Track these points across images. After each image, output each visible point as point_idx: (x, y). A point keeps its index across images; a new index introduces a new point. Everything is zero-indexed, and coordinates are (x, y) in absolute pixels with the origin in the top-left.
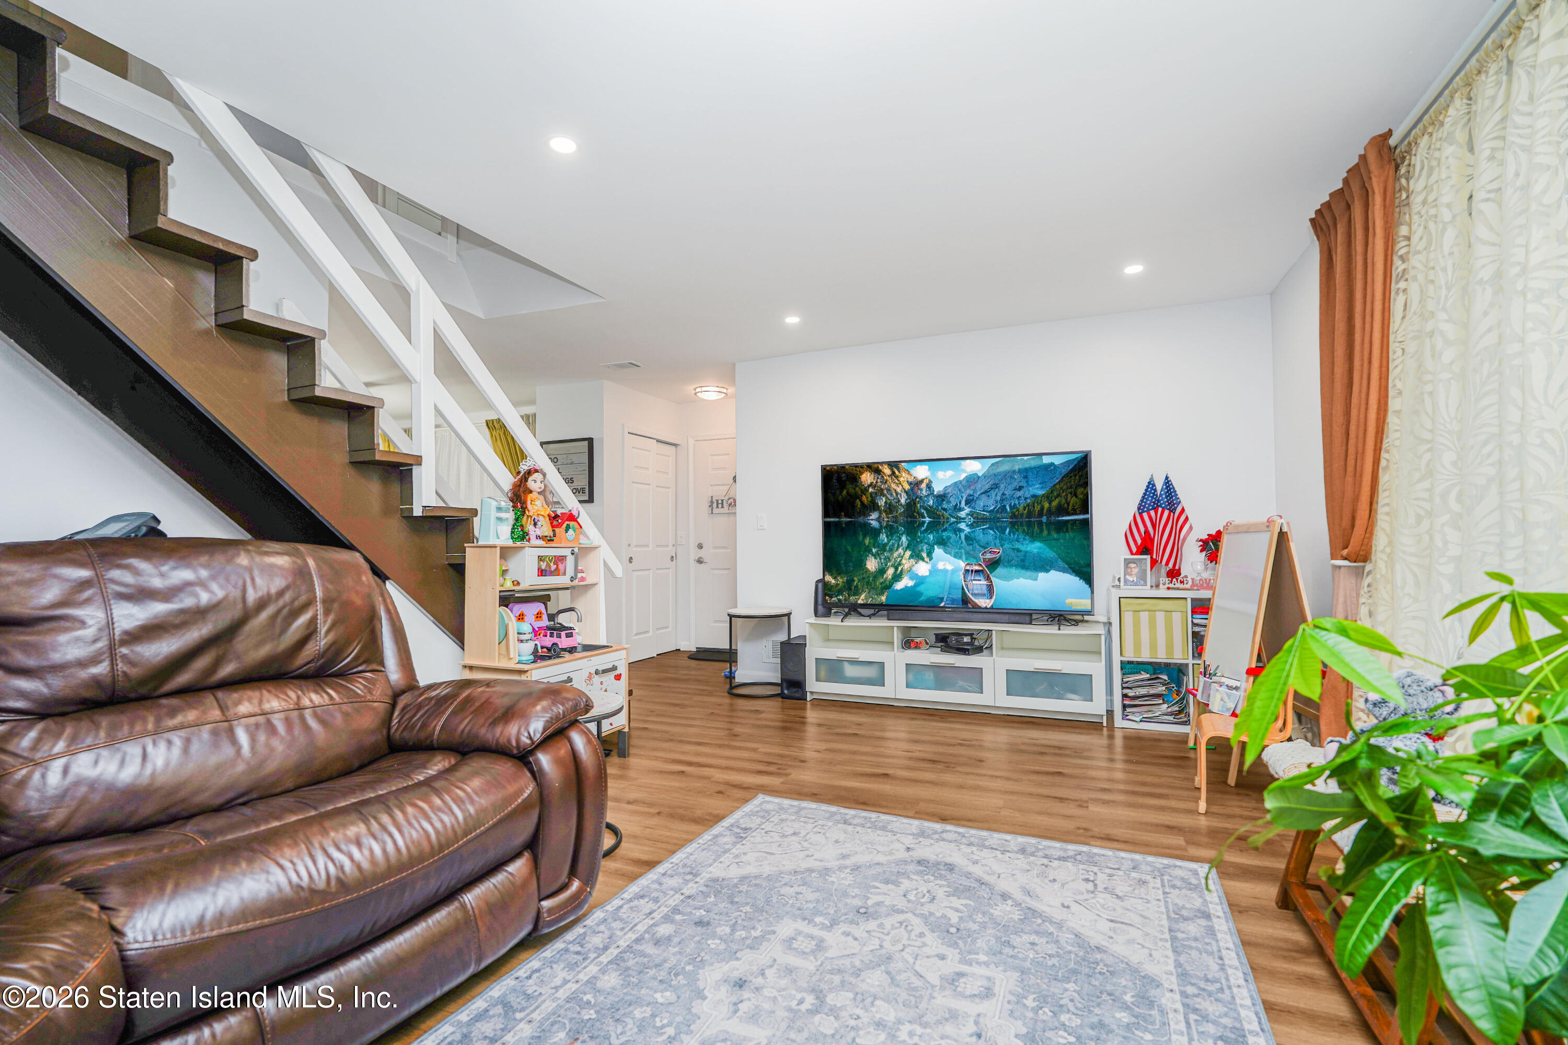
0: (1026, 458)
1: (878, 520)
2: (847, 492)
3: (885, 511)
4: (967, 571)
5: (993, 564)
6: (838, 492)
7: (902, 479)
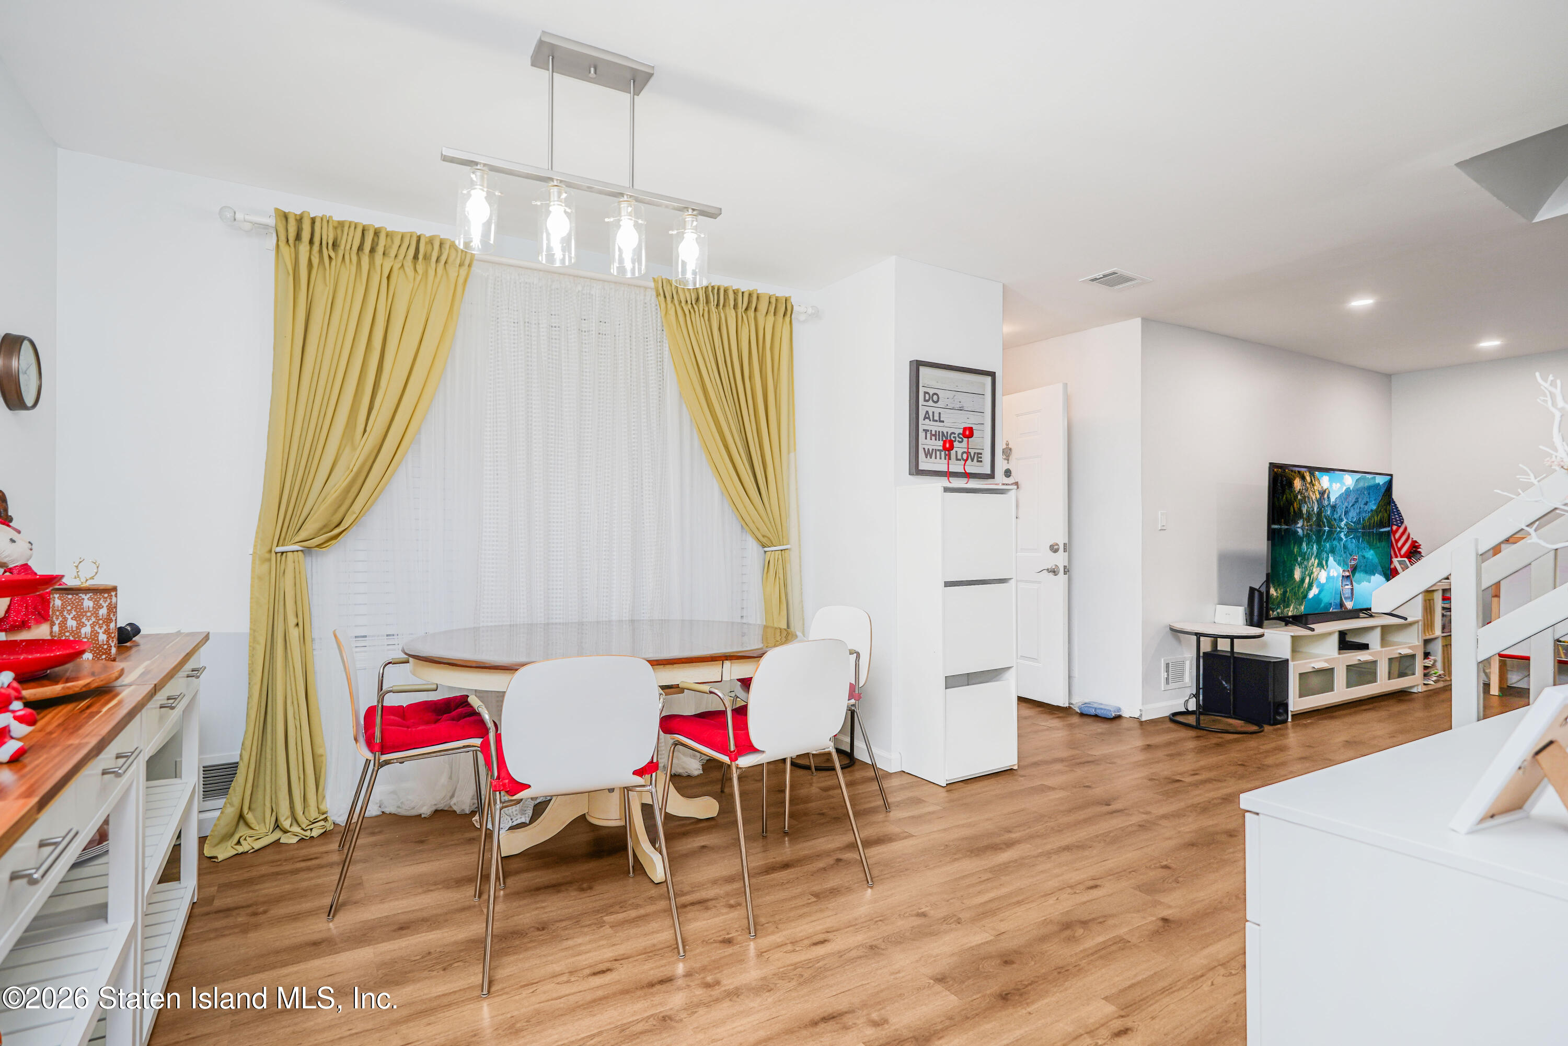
0: (1368, 476)
1: (1302, 528)
2: (1286, 498)
3: (1306, 519)
4: (1343, 576)
5: (1354, 569)
6: (1281, 497)
7: (1316, 488)
